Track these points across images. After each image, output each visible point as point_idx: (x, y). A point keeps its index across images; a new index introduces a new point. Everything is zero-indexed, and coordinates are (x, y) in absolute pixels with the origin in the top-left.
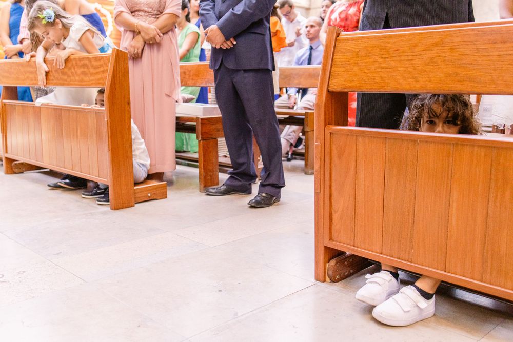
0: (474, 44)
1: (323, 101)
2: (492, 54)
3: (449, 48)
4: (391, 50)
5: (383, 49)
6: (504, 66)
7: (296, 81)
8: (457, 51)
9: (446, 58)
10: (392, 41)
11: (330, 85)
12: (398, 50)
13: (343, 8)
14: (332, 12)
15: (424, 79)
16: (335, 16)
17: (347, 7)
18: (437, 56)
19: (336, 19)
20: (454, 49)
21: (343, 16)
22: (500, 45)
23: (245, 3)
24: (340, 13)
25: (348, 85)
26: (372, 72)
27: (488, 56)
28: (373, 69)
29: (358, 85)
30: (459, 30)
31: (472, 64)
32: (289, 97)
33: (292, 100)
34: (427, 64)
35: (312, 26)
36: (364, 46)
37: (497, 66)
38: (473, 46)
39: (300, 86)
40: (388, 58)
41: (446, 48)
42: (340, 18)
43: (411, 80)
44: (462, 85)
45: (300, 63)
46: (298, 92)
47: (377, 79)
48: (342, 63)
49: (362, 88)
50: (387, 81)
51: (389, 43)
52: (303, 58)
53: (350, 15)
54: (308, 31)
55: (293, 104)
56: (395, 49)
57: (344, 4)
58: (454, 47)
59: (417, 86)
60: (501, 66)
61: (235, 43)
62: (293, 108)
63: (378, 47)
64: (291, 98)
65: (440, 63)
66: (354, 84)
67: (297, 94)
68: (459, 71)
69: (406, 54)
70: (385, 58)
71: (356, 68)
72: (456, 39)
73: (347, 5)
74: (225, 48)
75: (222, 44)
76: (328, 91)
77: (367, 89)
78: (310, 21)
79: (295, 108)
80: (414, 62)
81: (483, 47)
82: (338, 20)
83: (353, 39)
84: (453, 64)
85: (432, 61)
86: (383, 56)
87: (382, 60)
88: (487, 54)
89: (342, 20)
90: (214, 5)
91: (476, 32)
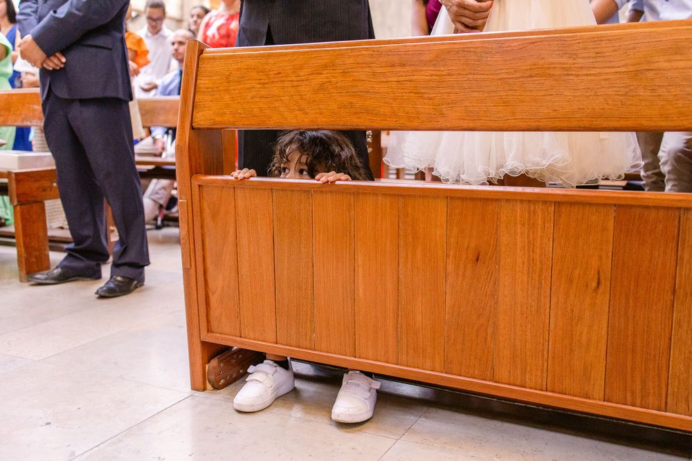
0: (369, 67)
1: (185, 143)
2: (390, 79)
3: (340, 71)
4: (271, 73)
5: (261, 72)
6: (404, 94)
7: (162, 118)
8: (350, 76)
9: (338, 85)
10: (271, 61)
11: (194, 120)
12: (279, 73)
13: (221, 21)
14: (208, 26)
15: (313, 112)
16: (212, 31)
17: (228, 20)
18: (326, 82)
19: (214, 36)
20: (346, 73)
21: (223, 32)
22: (398, 69)
23: (71, 4)
24: (219, 29)
25: (218, 119)
26: (248, 102)
27: (387, 82)
28: (249, 97)
29: (232, 119)
30: (351, 49)
31: (368, 92)
32: (155, 140)
33: (159, 145)
34: (316, 92)
35: (181, 43)
36: (236, 67)
37: (396, 94)
38: (367, 69)
39: (169, 125)
40: (267, 83)
41: (337, 71)
42: (219, 34)
43: (298, 112)
44: (358, 118)
45: (167, 92)
46: (167, 133)
47: (256, 111)
48: (209, 90)
49: (237, 123)
50: (268, 114)
51: (268, 64)
52: (172, 87)
53: (232, 30)
54: (176, 50)
55: (160, 150)
56: (275, 72)
57: (222, 16)
58: (346, 71)
59: (306, 120)
60: (401, 95)
61: (64, 60)
62: (160, 155)
63: (255, 69)
64: (157, 143)
65: (331, 91)
66: (226, 118)
67: (166, 136)
68: (353, 100)
69: (289, 79)
70: (264, 84)
71: (227, 97)
72: (349, 61)
73: (227, 17)
74: (51, 69)
75: (44, 62)
76: (192, 128)
77: (243, 125)
78: (177, 36)
79: (164, 155)
80: (300, 88)
81: (380, 70)
82: (217, 36)
83: (221, 58)
84: (347, 92)
85: (322, 88)
86: (261, 81)
87: (261, 86)
88: (384, 80)
89: (222, 37)
90: (37, 8)
91: (371, 52)
